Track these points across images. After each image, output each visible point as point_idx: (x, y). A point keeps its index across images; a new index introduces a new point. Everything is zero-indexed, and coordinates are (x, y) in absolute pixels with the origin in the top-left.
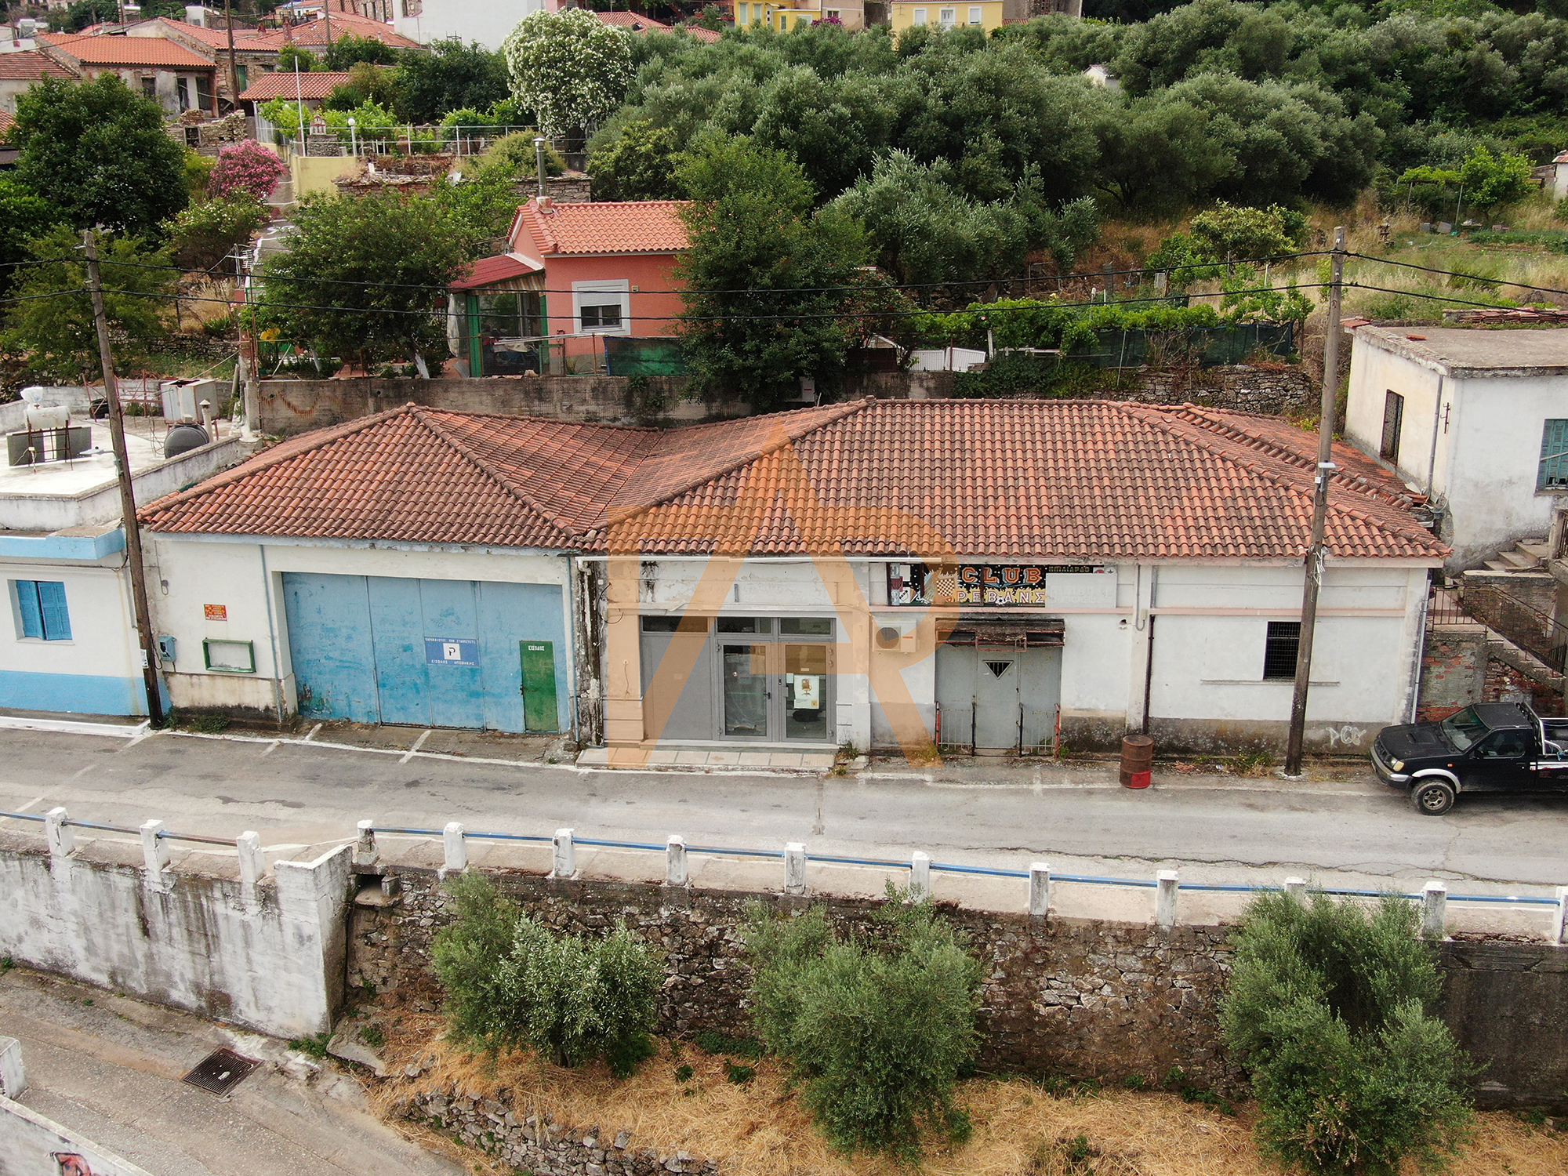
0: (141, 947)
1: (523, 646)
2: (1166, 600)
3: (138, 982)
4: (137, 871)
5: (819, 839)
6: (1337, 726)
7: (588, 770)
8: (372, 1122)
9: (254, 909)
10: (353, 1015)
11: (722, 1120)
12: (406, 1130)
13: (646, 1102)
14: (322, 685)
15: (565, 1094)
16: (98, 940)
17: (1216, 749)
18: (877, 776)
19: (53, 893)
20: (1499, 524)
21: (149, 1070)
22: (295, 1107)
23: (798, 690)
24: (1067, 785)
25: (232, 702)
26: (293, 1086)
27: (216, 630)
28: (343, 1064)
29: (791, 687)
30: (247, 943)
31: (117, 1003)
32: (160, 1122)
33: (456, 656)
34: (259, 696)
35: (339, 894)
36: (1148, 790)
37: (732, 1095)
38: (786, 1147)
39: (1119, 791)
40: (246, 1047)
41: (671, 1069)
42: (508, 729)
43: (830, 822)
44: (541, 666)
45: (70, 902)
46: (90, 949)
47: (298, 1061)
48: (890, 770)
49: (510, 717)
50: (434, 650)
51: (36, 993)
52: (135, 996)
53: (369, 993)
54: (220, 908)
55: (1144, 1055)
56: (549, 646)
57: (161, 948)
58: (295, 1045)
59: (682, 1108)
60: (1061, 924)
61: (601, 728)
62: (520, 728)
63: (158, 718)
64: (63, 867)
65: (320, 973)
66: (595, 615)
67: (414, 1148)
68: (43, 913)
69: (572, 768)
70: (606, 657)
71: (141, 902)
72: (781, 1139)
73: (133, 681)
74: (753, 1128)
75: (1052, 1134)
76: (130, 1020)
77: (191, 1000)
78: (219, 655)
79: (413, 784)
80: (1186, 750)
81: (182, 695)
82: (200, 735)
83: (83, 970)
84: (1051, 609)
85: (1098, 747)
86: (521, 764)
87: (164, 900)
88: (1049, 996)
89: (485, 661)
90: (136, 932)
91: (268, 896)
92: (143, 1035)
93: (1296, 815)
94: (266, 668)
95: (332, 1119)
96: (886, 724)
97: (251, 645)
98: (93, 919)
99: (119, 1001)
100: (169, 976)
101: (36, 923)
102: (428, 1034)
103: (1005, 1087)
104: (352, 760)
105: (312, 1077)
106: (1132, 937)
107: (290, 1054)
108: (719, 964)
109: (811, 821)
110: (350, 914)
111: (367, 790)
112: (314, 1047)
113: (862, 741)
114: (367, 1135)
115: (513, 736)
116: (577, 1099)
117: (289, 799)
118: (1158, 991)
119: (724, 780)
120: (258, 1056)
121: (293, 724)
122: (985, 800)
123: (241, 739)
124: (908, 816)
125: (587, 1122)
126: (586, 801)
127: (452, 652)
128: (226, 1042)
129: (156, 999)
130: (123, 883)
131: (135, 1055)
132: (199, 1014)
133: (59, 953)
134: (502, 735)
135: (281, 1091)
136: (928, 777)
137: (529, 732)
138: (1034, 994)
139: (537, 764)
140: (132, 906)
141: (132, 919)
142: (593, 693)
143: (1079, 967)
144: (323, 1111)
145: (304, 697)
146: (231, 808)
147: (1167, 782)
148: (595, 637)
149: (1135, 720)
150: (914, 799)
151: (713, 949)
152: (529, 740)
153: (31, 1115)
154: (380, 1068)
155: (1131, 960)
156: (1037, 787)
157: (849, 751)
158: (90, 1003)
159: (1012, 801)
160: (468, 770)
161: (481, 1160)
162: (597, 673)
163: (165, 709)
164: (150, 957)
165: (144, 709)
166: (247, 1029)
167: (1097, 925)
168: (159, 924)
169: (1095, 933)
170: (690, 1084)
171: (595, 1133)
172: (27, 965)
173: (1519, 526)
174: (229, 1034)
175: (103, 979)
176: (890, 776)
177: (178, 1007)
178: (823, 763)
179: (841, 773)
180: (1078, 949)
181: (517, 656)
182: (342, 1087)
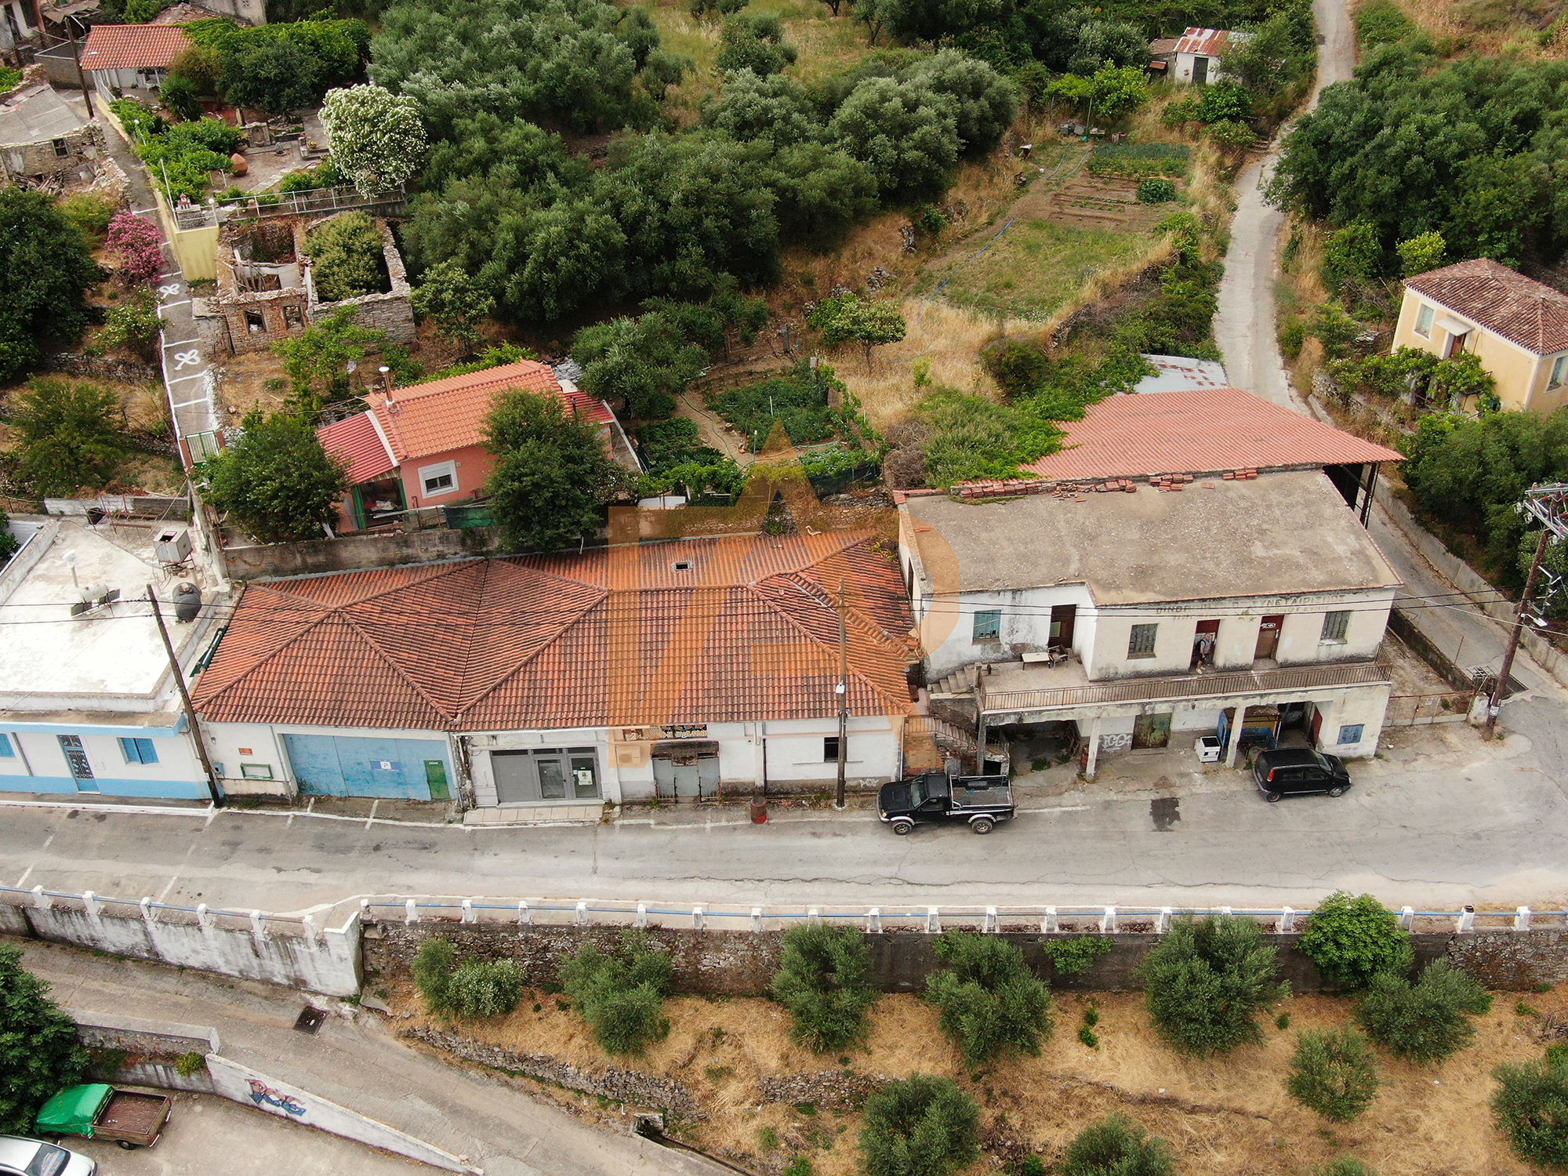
0: (255, 962)
1: (426, 763)
2: (768, 732)
3: (255, 974)
4: (249, 932)
5: (595, 878)
6: (864, 779)
7: (470, 828)
8: (389, 1040)
9: (315, 949)
10: (369, 983)
11: (557, 1033)
12: (408, 1042)
13: (521, 1027)
14: (311, 779)
15: (482, 1027)
16: (231, 958)
17: (803, 792)
18: (626, 822)
19: (204, 940)
20: (955, 658)
21: (275, 1025)
22: (351, 1036)
23: (580, 777)
24: (724, 823)
25: (261, 792)
26: (347, 1023)
27: (247, 759)
28: (369, 1009)
29: (576, 776)
30: (313, 960)
31: (246, 984)
32: (291, 1056)
33: (389, 767)
34: (277, 789)
35: (357, 936)
36: (764, 825)
37: (560, 1018)
38: (587, 1046)
39: (750, 826)
40: (319, 1003)
41: (530, 1005)
42: (422, 799)
43: (602, 863)
44: (437, 770)
45: (213, 944)
46: (227, 962)
47: (346, 1009)
48: (632, 817)
49: (424, 793)
50: (376, 765)
51: (202, 984)
52: (253, 980)
53: (376, 973)
54: (297, 947)
55: (749, 985)
56: (440, 762)
57: (267, 963)
58: (343, 999)
59: (538, 1028)
60: (709, 932)
61: (474, 801)
62: (429, 798)
63: (220, 801)
64: (209, 931)
65: (353, 972)
66: (466, 753)
67: (413, 1052)
68: (199, 948)
69: (461, 826)
70: (473, 770)
71: (253, 944)
72: (584, 1043)
73: (200, 784)
74: (572, 1036)
75: (705, 1026)
76: (255, 994)
77: (285, 982)
78: (249, 771)
79: (377, 848)
80: (787, 793)
81: (229, 788)
82: (246, 811)
83: (224, 969)
84: (711, 738)
85: (743, 794)
86: (433, 825)
87: (266, 944)
88: (705, 962)
89: (405, 770)
90: (252, 956)
91: (322, 943)
92: (265, 1003)
93: (838, 840)
94: (279, 775)
95: (371, 1041)
96: (629, 790)
97: (269, 767)
98: (227, 949)
99: (246, 983)
100: (272, 973)
101: (195, 951)
102: (410, 993)
103: (688, 1002)
104: (339, 829)
105: (355, 1017)
106: (742, 936)
107: (341, 1004)
108: (549, 955)
109: (589, 863)
110: (362, 942)
111: (354, 854)
112: (354, 1000)
113: (617, 798)
114: (390, 1047)
115: (425, 803)
116: (488, 1029)
117: (313, 866)
118: (754, 958)
119: (546, 830)
120: (326, 1008)
121: (298, 801)
122: (682, 839)
123: (270, 813)
124: (641, 855)
125: (494, 1041)
126: (472, 855)
127: (386, 766)
128: (307, 1002)
129: (266, 982)
130: (244, 937)
131: (265, 1016)
132: (290, 987)
133: (210, 963)
134: (419, 803)
135: (343, 1028)
136: (652, 822)
137: (434, 801)
138: (699, 962)
139: (441, 825)
140: (249, 945)
141: (250, 951)
142: (468, 785)
143: (719, 949)
144: (365, 1036)
145: (302, 786)
146: (283, 876)
147: (776, 818)
148: (467, 761)
149: (760, 783)
150: (644, 840)
151: (546, 949)
152: (435, 805)
153: (232, 1064)
154: (389, 1011)
155: (742, 946)
156: (709, 825)
157: (610, 805)
158: (232, 987)
159: (694, 838)
160: (405, 833)
161: (446, 1055)
162: (469, 777)
163: (221, 795)
164: (261, 965)
165: (207, 793)
166: (316, 993)
167: (726, 932)
168: (264, 952)
169: (725, 935)
170: (541, 1014)
171: (499, 1046)
172: (192, 968)
173: (965, 659)
174: (308, 996)
175: (237, 974)
176: (632, 822)
177: (279, 984)
178: (596, 814)
179: (606, 821)
180: (718, 942)
181: (423, 767)
182: (371, 1021)
